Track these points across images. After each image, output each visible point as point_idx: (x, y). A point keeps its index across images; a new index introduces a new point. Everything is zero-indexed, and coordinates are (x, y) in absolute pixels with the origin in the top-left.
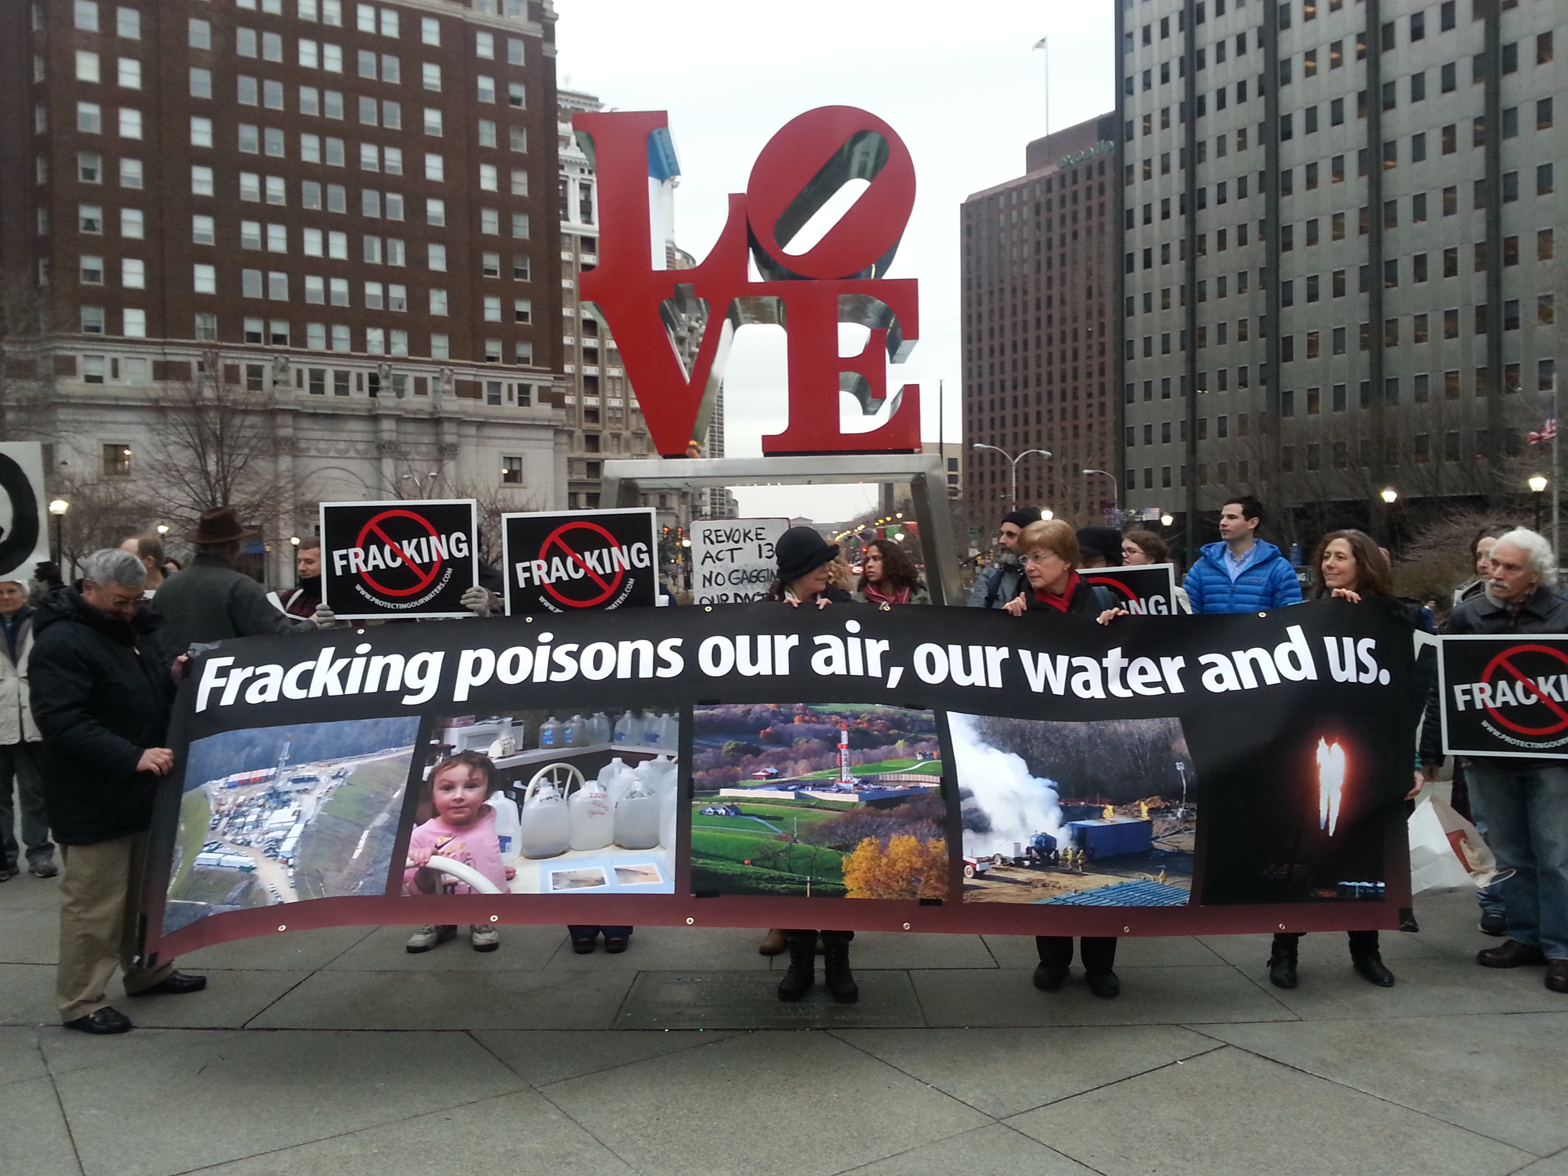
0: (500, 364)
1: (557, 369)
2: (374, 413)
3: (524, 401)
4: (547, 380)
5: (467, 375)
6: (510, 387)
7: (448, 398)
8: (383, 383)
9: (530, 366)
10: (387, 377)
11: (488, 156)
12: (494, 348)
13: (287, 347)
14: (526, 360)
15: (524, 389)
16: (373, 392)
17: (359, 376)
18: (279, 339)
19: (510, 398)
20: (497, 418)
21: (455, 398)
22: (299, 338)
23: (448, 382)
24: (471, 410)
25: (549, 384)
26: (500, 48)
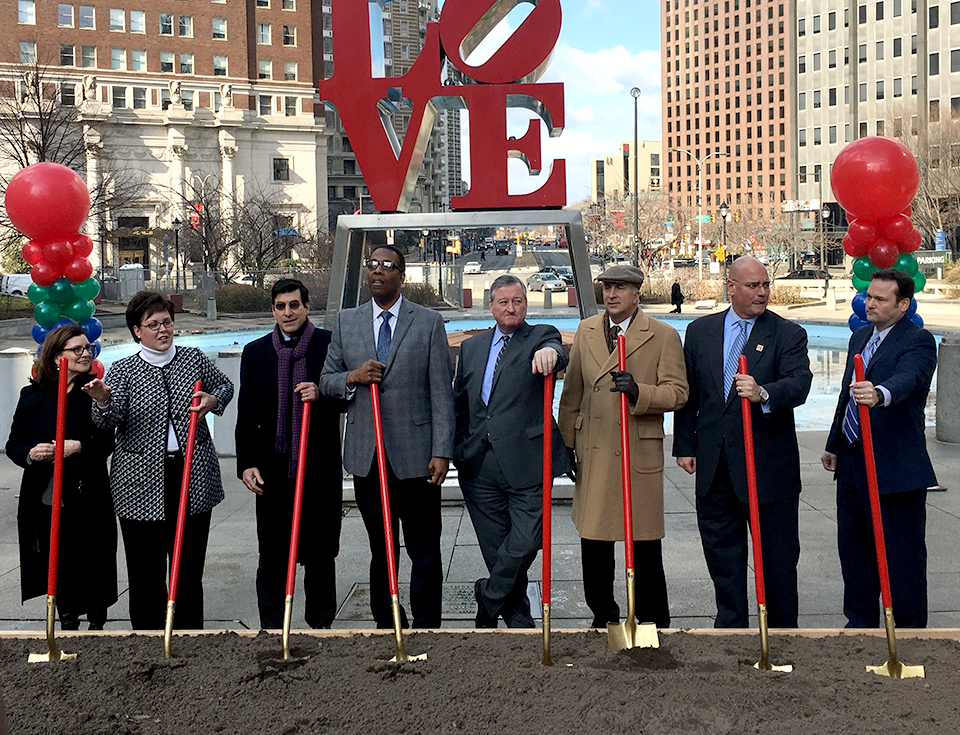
6: (278, 99)
9: (296, 81)
15: (290, 102)
17: (154, 92)
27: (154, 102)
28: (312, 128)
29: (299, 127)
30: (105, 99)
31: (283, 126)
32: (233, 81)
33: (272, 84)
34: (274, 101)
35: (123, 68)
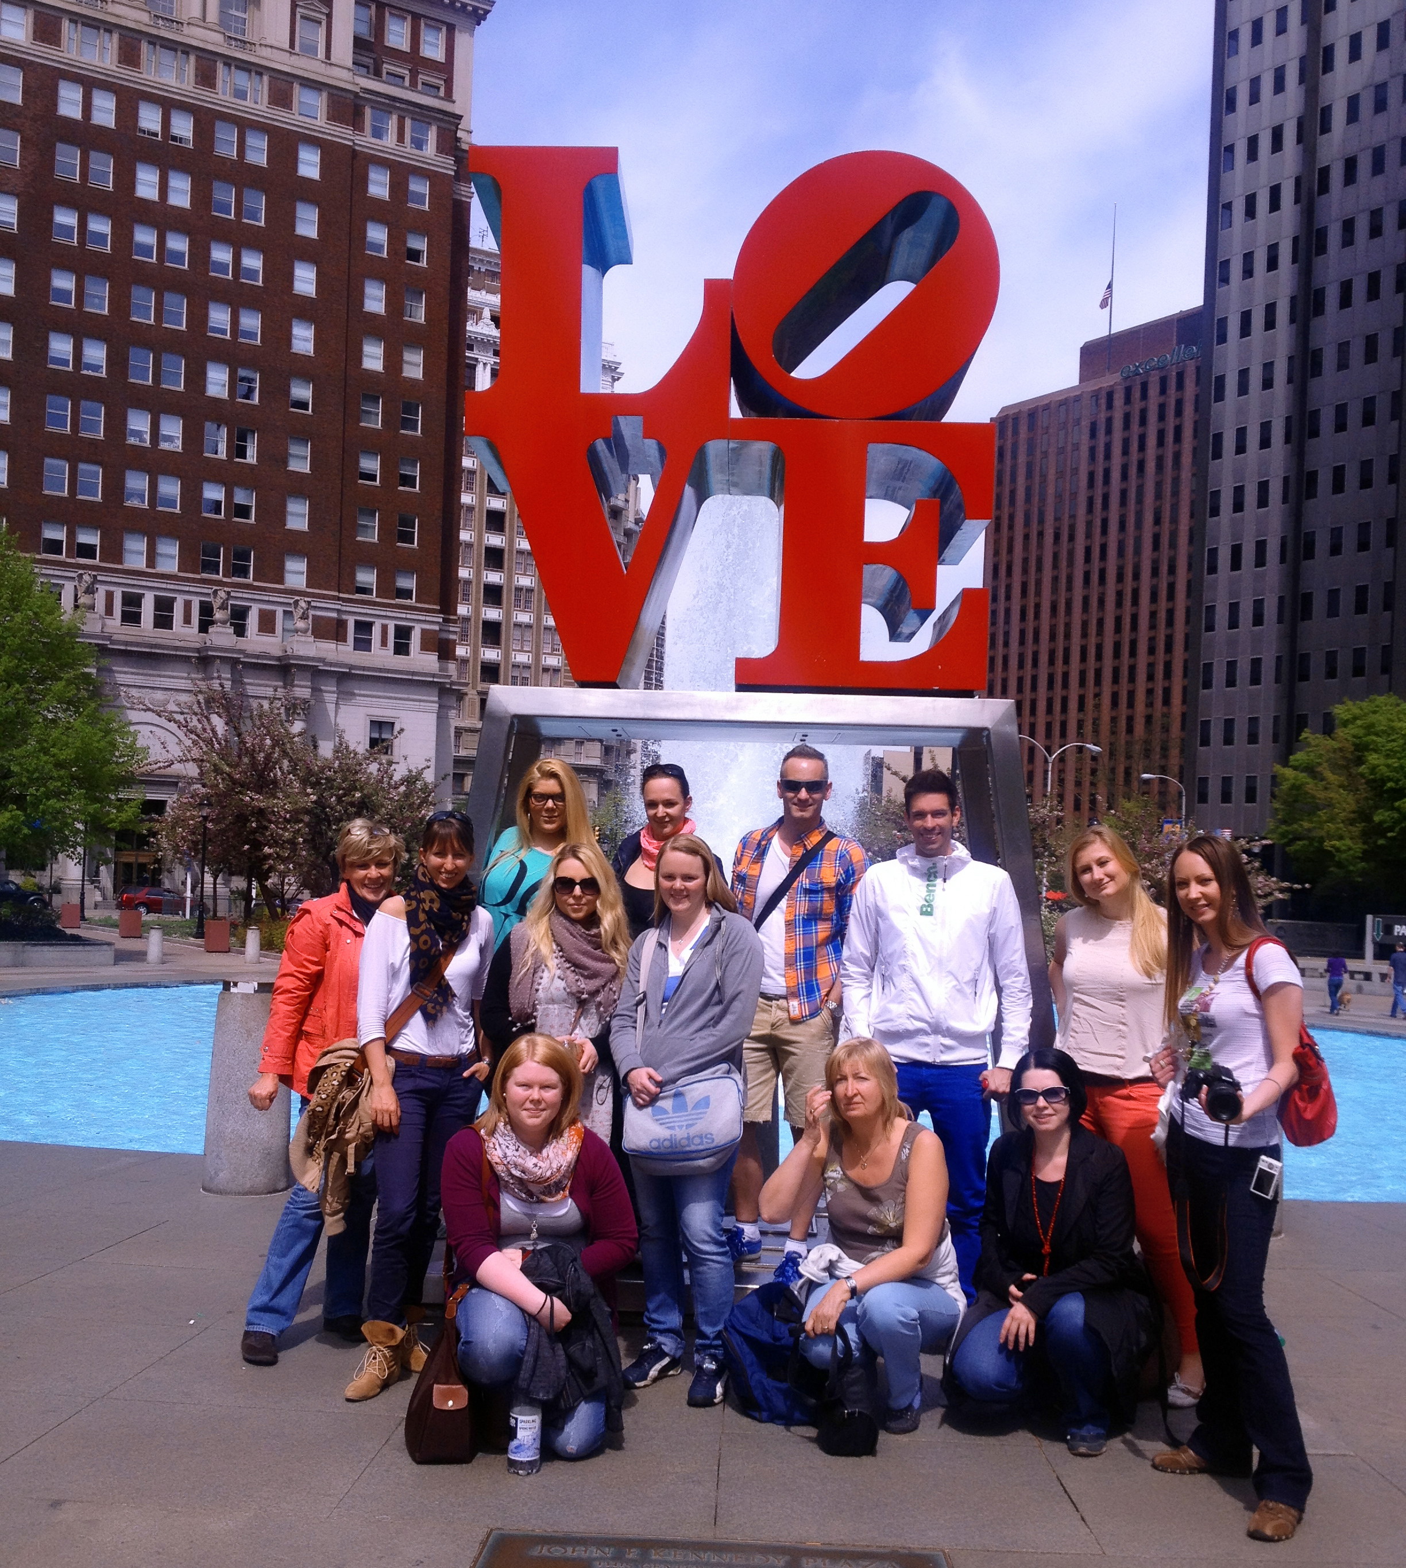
0: (373, 597)
1: (447, 607)
2: (203, 654)
3: (401, 649)
4: (433, 622)
5: (328, 610)
7: (303, 639)
8: (218, 615)
9: (412, 602)
10: (223, 607)
11: (375, 328)
12: (367, 577)
13: (96, 562)
14: (406, 594)
16: (204, 627)
18: (87, 551)
19: (384, 643)
20: (364, 668)
21: (312, 639)
22: (114, 552)
23: (305, 617)
24: (331, 657)
25: (436, 628)
26: (398, 187)
27: (187, 620)
28: (434, 676)
29: (413, 673)
30: (109, 610)
31: (388, 671)
32: (313, 595)
33: (375, 604)
34: (376, 631)
35: (140, 563)
